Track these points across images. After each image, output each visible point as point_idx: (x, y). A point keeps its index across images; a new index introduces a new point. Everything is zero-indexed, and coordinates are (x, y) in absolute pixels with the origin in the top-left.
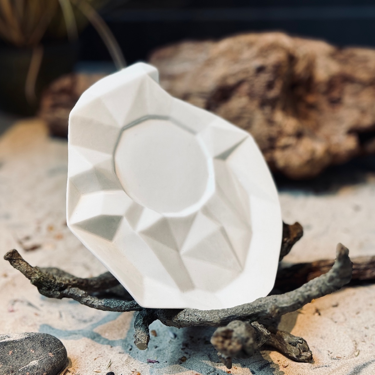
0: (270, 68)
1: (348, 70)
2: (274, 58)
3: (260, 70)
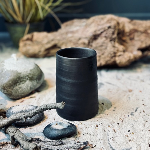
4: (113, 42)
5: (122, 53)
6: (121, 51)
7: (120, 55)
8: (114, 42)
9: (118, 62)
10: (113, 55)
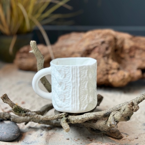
0: (107, 42)
1: (137, 44)
2: (108, 38)
3: (103, 43)
4: (106, 58)
5: (115, 71)
6: (114, 69)
7: (113, 73)
8: (108, 58)
9: (111, 80)
10: (105, 72)
